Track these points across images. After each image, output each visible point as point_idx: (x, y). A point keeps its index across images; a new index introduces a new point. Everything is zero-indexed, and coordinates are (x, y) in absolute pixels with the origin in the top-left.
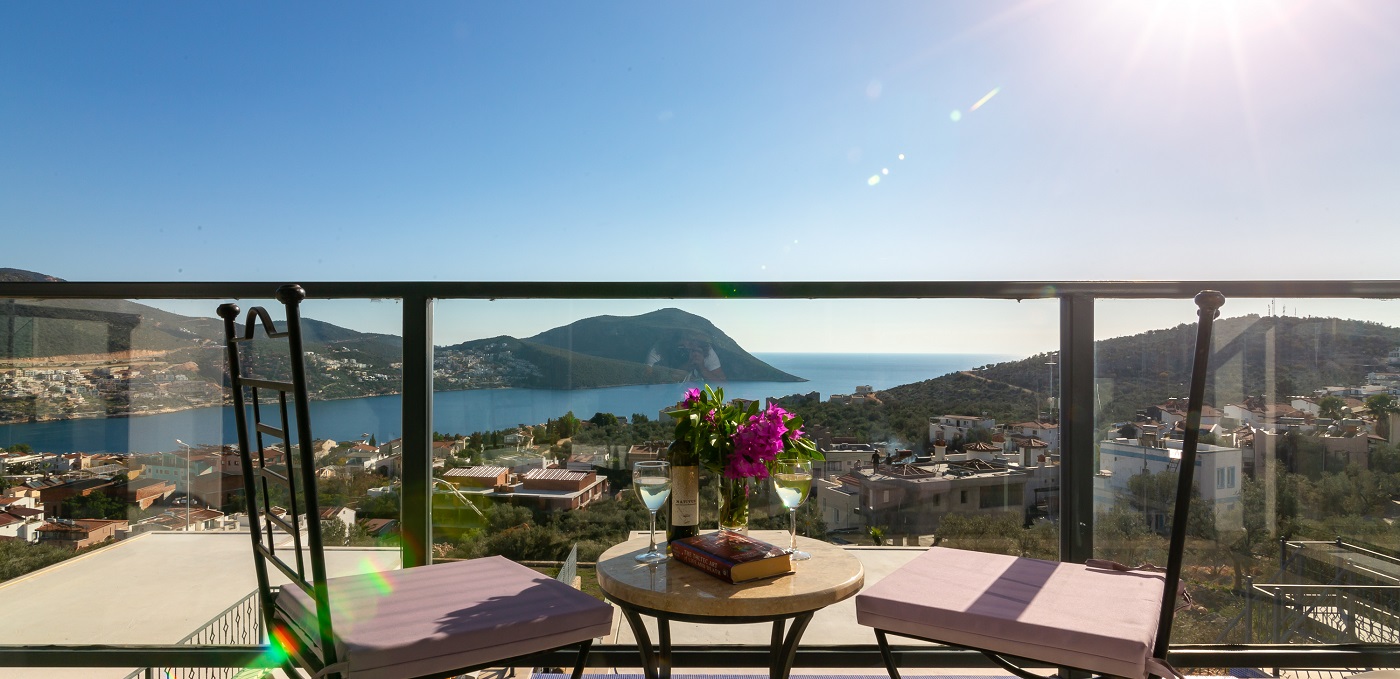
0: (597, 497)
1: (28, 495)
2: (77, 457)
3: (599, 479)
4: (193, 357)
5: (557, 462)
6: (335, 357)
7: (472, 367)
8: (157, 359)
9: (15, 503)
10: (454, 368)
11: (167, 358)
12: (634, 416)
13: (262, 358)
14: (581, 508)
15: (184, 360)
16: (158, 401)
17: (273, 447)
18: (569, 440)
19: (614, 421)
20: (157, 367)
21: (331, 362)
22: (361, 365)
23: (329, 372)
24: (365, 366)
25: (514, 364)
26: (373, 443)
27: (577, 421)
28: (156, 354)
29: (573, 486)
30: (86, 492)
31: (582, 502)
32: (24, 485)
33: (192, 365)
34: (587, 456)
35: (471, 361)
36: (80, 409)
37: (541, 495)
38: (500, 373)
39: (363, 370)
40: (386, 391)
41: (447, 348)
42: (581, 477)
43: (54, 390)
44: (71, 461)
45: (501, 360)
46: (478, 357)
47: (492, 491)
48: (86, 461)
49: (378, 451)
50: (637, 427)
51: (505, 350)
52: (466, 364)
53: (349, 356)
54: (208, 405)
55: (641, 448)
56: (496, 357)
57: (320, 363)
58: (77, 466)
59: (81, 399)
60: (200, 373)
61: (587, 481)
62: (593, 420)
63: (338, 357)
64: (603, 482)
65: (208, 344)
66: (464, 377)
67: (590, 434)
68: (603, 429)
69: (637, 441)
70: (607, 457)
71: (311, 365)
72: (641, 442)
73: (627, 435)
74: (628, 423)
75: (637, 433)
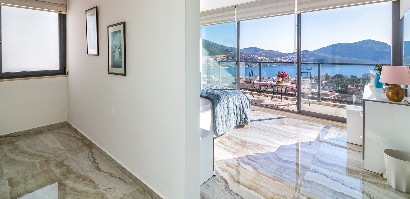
2: (212, 76)
3: (336, 94)
4: (231, 56)
5: (321, 88)
6: (260, 56)
8: (225, 57)
11: (226, 57)
12: (351, 76)
13: (244, 56)
15: (229, 57)
16: (225, 65)
17: (247, 77)
18: (326, 81)
19: (343, 77)
20: (225, 58)
21: (259, 57)
22: (266, 58)
23: (259, 60)
24: (267, 58)
25: (309, 58)
26: (269, 78)
27: (330, 76)
32: (204, 81)
33: (231, 58)
34: (332, 87)
36: (212, 67)
40: (272, 65)
41: (288, 54)
42: (329, 93)
44: (211, 77)
45: (304, 57)
49: (270, 80)
50: (352, 79)
51: (305, 54)
53: (263, 56)
55: (353, 86)
57: (257, 58)
58: (212, 78)
59: (212, 65)
60: (232, 60)
61: (331, 95)
62: (335, 76)
63: (261, 56)
64: (338, 95)
65: (234, 53)
67: (334, 80)
68: (339, 79)
69: (351, 84)
70: (340, 88)
71: (255, 58)
72: (353, 84)
73: (348, 82)
74: (349, 78)
75: (352, 81)
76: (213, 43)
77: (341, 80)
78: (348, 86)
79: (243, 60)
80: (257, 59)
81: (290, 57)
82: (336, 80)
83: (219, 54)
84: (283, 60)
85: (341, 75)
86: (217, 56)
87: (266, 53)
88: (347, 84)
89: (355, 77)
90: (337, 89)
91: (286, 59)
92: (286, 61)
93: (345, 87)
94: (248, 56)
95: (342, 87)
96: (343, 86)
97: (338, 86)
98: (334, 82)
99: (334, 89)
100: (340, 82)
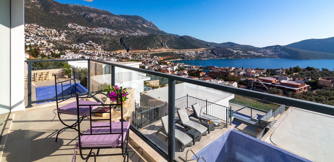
0: (305, 91)
1: (186, 71)
2: (193, 66)
3: (306, 86)
4: (210, 50)
5: (292, 79)
6: (235, 50)
7: (268, 53)
8: (205, 50)
9: (184, 72)
10: (263, 52)
11: (206, 50)
12: (322, 69)
13: (222, 50)
14: (299, 93)
16: (205, 57)
17: (222, 68)
18: (297, 73)
19: (314, 69)
20: (205, 51)
21: (235, 51)
22: (241, 52)
23: (234, 53)
24: (242, 52)
25: (281, 52)
26: (242, 69)
27: (301, 68)
28: (204, 49)
29: (297, 86)
30: (193, 72)
31: (300, 91)
33: (210, 51)
34: (302, 79)
35: (268, 51)
36: (194, 58)
37: (286, 87)
38: (276, 54)
39: (242, 53)
40: (247, 58)
41: (261, 48)
42: (300, 84)
43: (191, 55)
44: (192, 67)
45: (277, 51)
46: (270, 50)
47: (271, 84)
48: (194, 67)
49: (243, 71)
50: (324, 72)
51: (278, 49)
52: (267, 52)
53: (238, 50)
54: (212, 58)
55: (323, 79)
56: (275, 51)
57: (233, 51)
58: (193, 67)
59: (194, 56)
60: (211, 53)
61: (301, 86)
62: (306, 69)
63: (236, 50)
64: (308, 87)
65: (212, 47)
66: (266, 55)
67: (304, 72)
68: (310, 72)
69: (322, 76)
70: (310, 80)
71: (231, 52)
72: (324, 77)
73: (319, 74)
74: (320, 70)
75: (323, 74)
76: (195, 38)
77: (312, 73)
78: (319, 78)
79: (220, 52)
80: (233, 53)
81: (263, 50)
82: (307, 72)
83: (200, 48)
84: (257, 54)
85: (312, 68)
86: (198, 49)
87: (240, 47)
88: (318, 76)
89: (327, 70)
90: (308, 81)
91: (259, 52)
92: (259, 54)
93: (316, 79)
94: (225, 50)
95: (312, 79)
96: (314, 78)
97: (308, 78)
98: (305, 74)
99: (305, 81)
100: (310, 75)
